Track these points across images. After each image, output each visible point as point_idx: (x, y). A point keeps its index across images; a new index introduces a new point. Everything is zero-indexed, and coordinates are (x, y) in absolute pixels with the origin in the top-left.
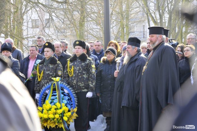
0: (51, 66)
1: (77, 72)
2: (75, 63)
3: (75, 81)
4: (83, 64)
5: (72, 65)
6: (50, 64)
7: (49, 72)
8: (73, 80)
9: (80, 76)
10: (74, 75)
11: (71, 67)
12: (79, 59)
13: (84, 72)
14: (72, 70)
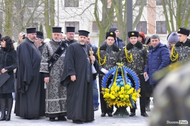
0: (114, 53)
1: (136, 58)
2: (133, 51)
3: (135, 66)
4: (140, 51)
5: (130, 52)
6: (113, 50)
7: (113, 58)
8: (133, 65)
9: (139, 61)
10: (134, 61)
11: (129, 54)
12: (136, 47)
13: (142, 58)
14: (131, 56)
